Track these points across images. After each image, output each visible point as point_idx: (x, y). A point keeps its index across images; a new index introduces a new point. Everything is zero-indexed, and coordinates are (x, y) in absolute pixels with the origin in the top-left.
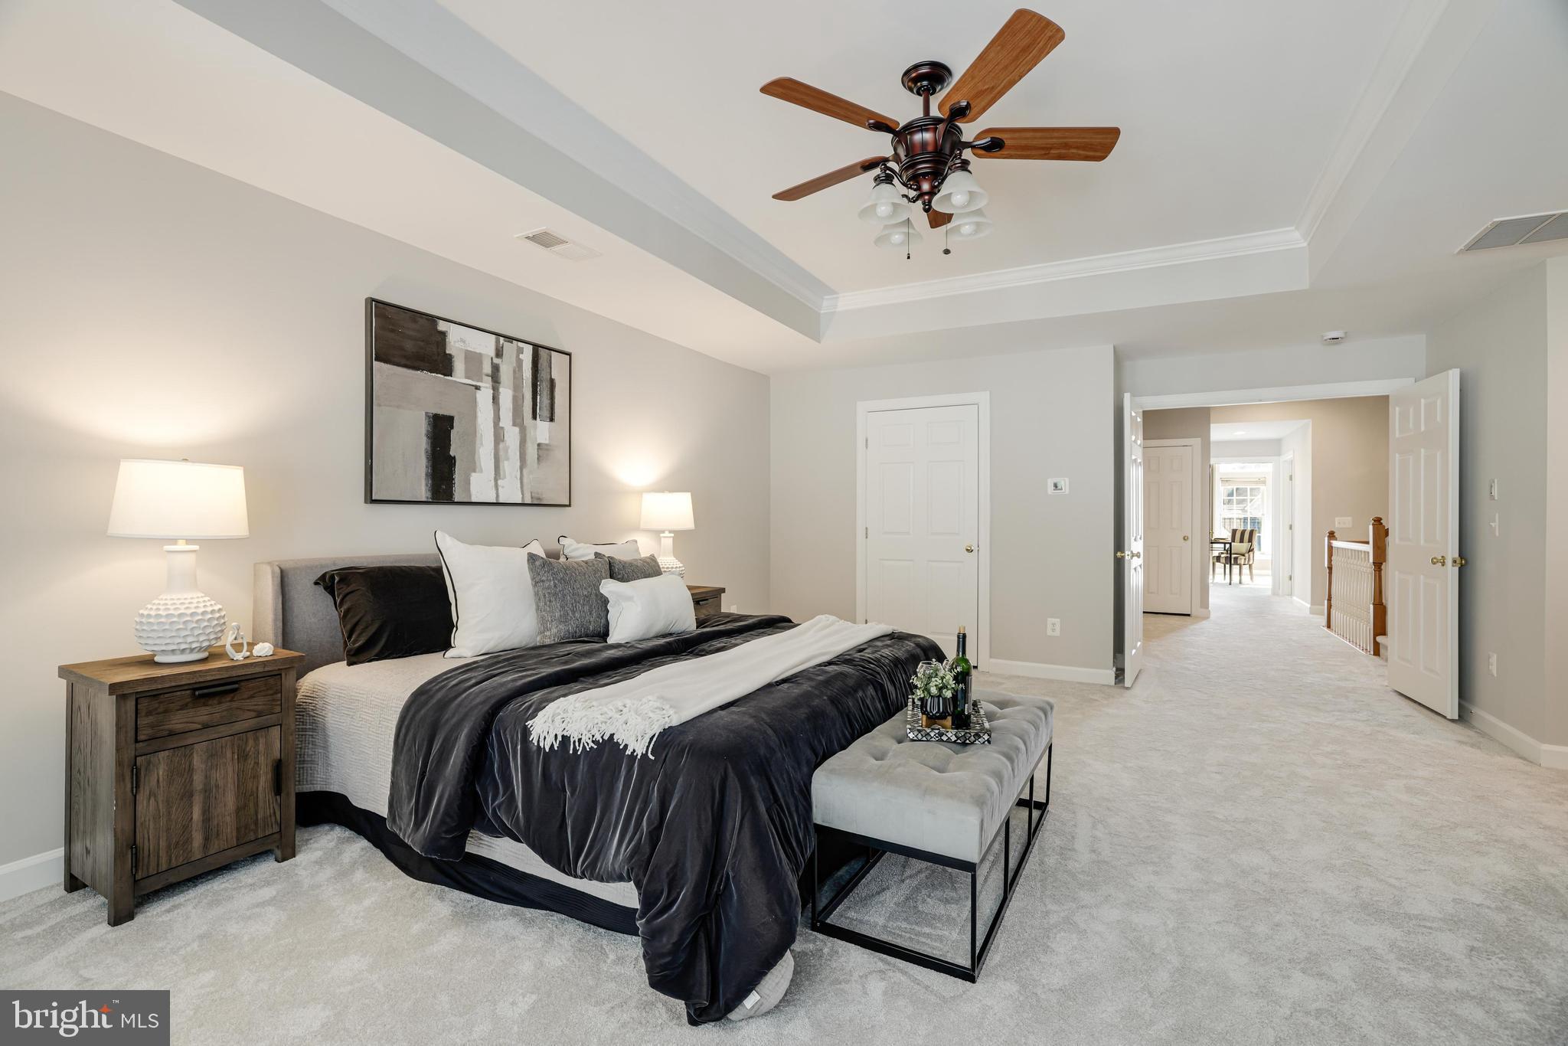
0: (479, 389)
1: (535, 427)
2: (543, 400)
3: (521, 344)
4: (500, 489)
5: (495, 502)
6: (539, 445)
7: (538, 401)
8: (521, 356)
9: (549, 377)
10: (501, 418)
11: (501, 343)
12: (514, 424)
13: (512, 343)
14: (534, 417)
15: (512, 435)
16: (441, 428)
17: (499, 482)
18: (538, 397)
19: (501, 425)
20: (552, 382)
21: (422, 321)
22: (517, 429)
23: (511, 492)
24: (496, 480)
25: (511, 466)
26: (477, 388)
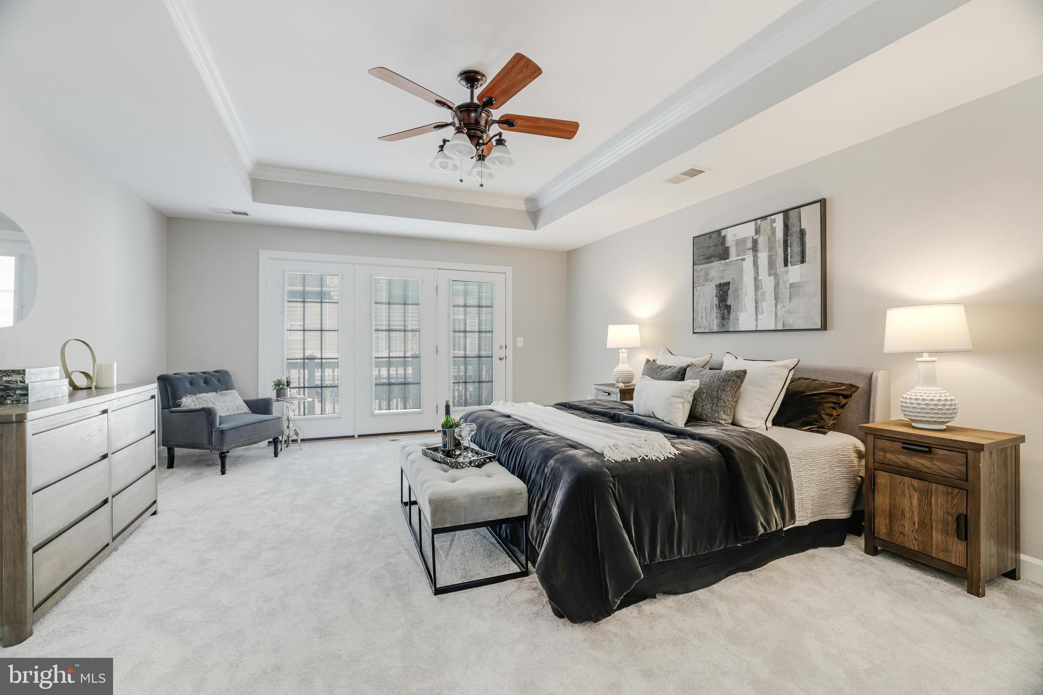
0: (745, 260)
1: (787, 272)
2: (795, 248)
3: (773, 217)
4: (759, 321)
5: (755, 330)
6: (791, 285)
7: (789, 251)
8: (774, 225)
9: (799, 228)
10: (759, 273)
11: (759, 224)
12: (770, 275)
13: (766, 219)
14: (786, 265)
15: (768, 283)
16: (723, 290)
17: (759, 317)
18: (789, 249)
19: (759, 278)
20: (802, 233)
21: (713, 236)
22: (772, 278)
23: (767, 322)
24: (757, 315)
25: (768, 304)
26: (743, 260)
